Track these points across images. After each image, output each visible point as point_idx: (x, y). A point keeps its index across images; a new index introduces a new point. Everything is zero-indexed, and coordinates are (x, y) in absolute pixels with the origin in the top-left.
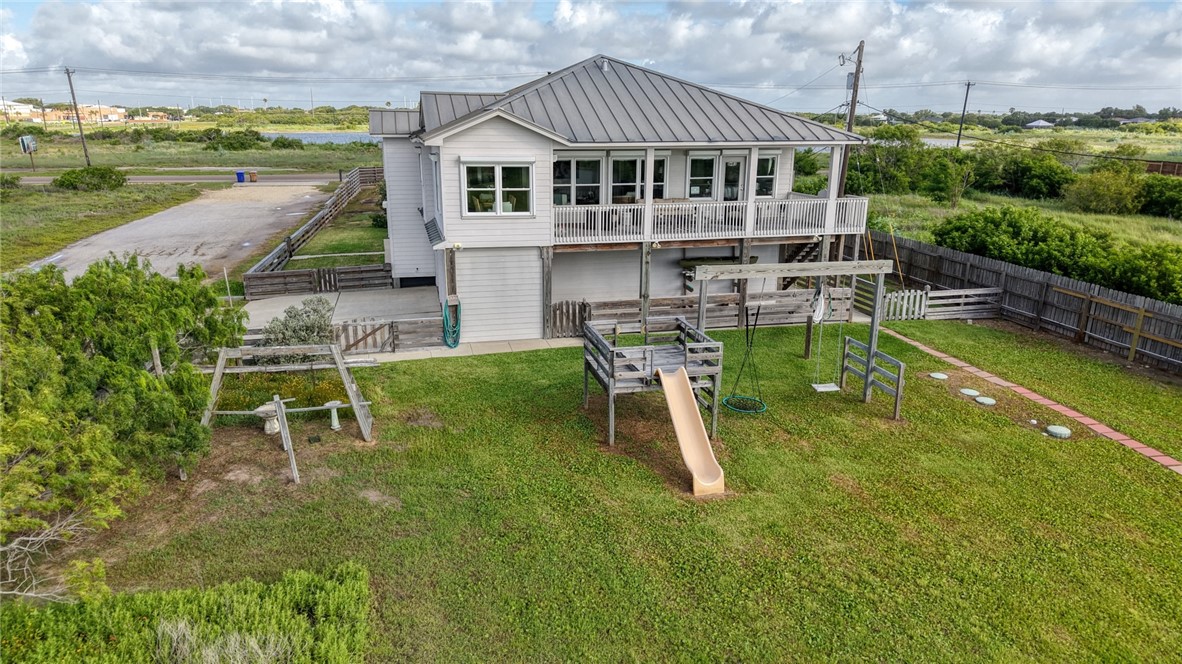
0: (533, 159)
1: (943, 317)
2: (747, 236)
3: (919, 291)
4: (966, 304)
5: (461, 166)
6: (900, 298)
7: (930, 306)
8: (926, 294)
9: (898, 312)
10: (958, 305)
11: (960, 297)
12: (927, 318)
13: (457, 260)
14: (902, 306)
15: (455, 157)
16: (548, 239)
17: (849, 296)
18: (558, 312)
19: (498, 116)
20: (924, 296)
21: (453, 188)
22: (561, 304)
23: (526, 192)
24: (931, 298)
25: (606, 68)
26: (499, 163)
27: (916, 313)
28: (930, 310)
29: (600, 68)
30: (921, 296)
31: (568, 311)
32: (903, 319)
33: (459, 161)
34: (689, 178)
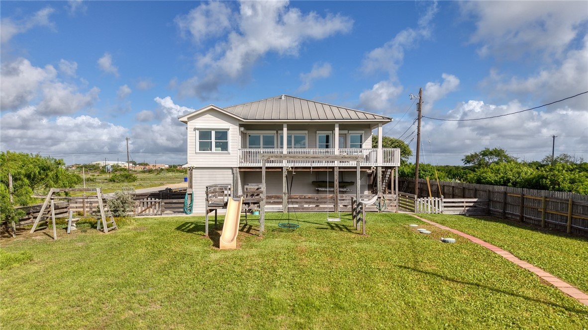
0: (229, 128)
1: (453, 213)
2: (336, 166)
3: (436, 198)
4: (467, 207)
5: (196, 130)
7: (445, 207)
9: (425, 209)
10: (463, 207)
11: (463, 202)
12: (443, 213)
13: (194, 173)
14: (427, 206)
15: (194, 127)
16: (237, 164)
19: (212, 109)
20: (440, 201)
21: (193, 140)
23: (226, 142)
24: (445, 202)
26: (213, 129)
27: (437, 210)
32: (430, 213)
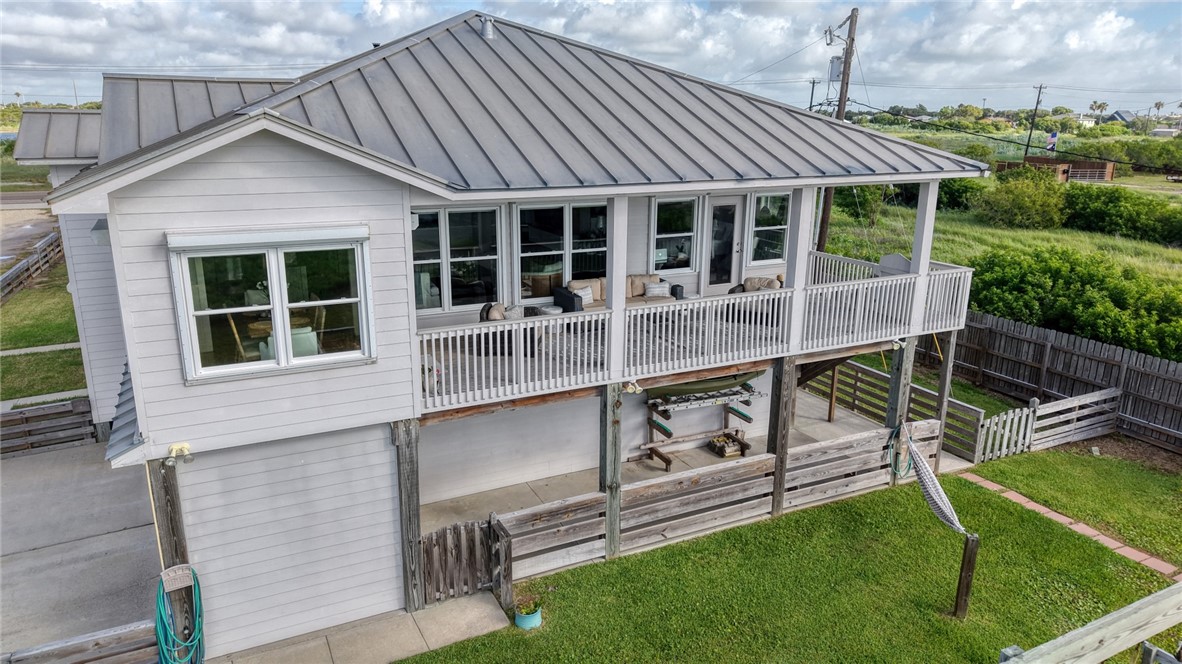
0: (362, 232)
1: (1052, 444)
2: (791, 354)
3: (1025, 409)
4: (1079, 419)
5: (174, 259)
6: (1001, 425)
7: (1038, 430)
8: (1034, 412)
9: (997, 446)
10: (1068, 422)
11: (1073, 410)
12: (1033, 449)
13: (182, 480)
14: (1002, 436)
15: (153, 236)
16: (407, 404)
17: (937, 433)
18: (436, 550)
19: (265, 131)
20: (1031, 415)
22: (442, 535)
23: (349, 305)
24: (1040, 418)
25: (490, 34)
26: (276, 246)
27: (1019, 444)
28: (1037, 436)
29: (480, 35)
30: (1028, 416)
31: (458, 546)
32: (1003, 456)
33: (163, 248)
34: (654, 236)
